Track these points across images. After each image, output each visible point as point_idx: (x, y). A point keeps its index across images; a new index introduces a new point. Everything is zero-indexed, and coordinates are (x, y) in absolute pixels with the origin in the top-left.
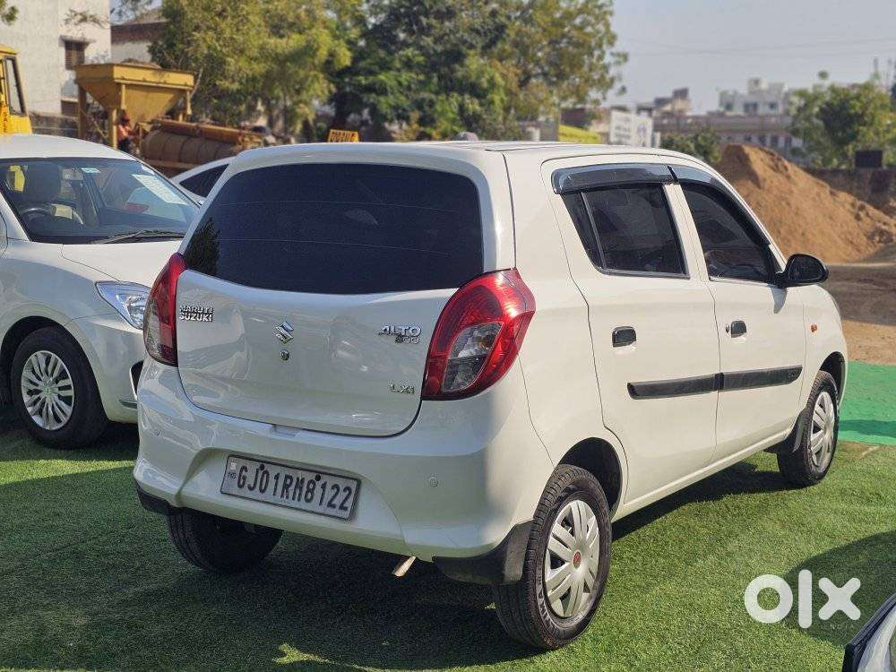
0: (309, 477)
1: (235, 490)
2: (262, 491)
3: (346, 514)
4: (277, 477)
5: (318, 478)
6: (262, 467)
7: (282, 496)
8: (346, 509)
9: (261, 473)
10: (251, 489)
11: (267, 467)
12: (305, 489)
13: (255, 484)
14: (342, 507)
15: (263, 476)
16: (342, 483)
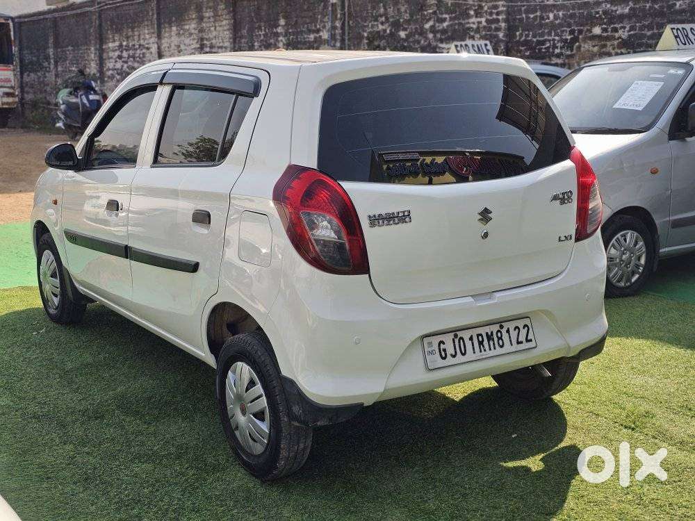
0: (495, 328)
1: (441, 363)
2: (463, 354)
3: (532, 344)
4: (471, 339)
5: (502, 327)
6: (456, 336)
7: (481, 351)
8: (531, 340)
9: (457, 341)
10: (454, 356)
11: (460, 334)
12: (496, 339)
13: (456, 352)
14: (528, 341)
15: (459, 342)
16: (520, 324)
